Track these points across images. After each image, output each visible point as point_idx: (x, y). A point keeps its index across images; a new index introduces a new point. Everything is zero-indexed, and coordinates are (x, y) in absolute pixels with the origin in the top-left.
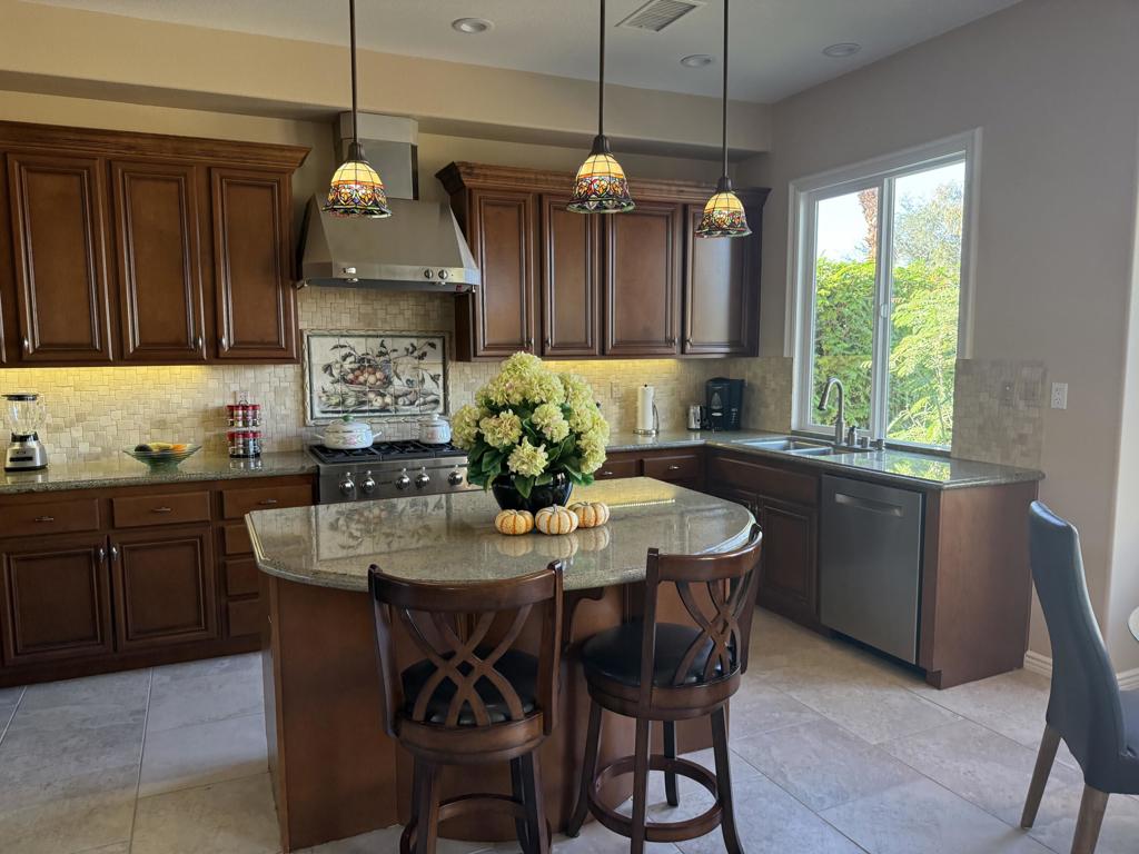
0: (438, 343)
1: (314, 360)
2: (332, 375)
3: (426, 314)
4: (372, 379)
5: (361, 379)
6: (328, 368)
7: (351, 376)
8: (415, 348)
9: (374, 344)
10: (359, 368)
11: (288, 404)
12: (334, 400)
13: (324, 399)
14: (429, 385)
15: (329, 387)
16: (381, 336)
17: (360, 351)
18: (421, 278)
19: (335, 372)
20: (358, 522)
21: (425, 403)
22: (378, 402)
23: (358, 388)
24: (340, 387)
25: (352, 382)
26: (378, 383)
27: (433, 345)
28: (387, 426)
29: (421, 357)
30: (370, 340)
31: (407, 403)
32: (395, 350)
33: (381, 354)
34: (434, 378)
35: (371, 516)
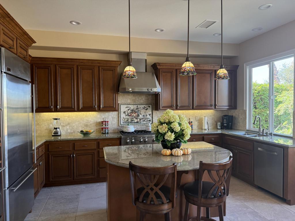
0: (151, 106)
1: (121, 110)
2: (125, 114)
3: (148, 99)
5: (132, 115)
6: (124, 112)
7: (130, 114)
8: (145, 107)
9: (135, 106)
10: (132, 112)
11: (115, 121)
12: (126, 120)
13: (123, 120)
14: (148, 116)
15: (125, 117)
16: (137, 105)
17: (132, 108)
18: (146, 91)
19: (126, 113)
20: (131, 150)
21: (147, 121)
22: (136, 121)
23: (131, 117)
24: (127, 117)
25: (130, 116)
26: (136, 116)
27: (149, 107)
28: (138, 126)
29: (147, 110)
30: (135, 105)
31: (143, 121)
32: (140, 108)
33: (137, 109)
34: (150, 115)
35: (134, 149)
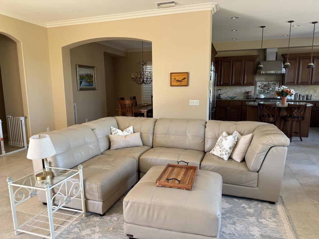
0: (279, 82)
1: (257, 85)
3: (277, 78)
4: (266, 88)
6: (259, 86)
8: (274, 83)
9: (267, 83)
12: (260, 91)
14: (276, 89)
15: (259, 89)
16: (269, 81)
17: (265, 84)
18: (275, 73)
22: (267, 92)
27: (277, 83)
28: (267, 95)
29: (275, 85)
31: (272, 92)
33: (268, 84)
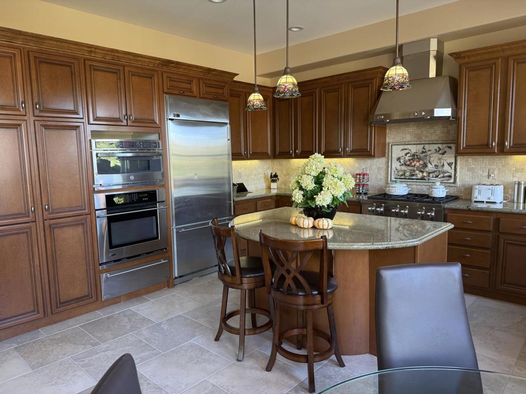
0: (453, 146)
1: (393, 155)
3: (448, 132)
4: (418, 164)
5: (413, 164)
6: (399, 159)
8: (440, 149)
9: (420, 148)
10: (412, 159)
11: (382, 174)
12: (401, 173)
13: (396, 172)
14: (446, 168)
15: (399, 167)
16: (423, 144)
17: (413, 151)
19: (402, 161)
21: (443, 177)
22: (420, 175)
23: (411, 168)
24: (404, 168)
25: (409, 165)
26: (421, 166)
27: (450, 148)
28: (424, 187)
29: (443, 154)
30: (418, 146)
31: (434, 176)
32: (430, 151)
33: (423, 152)
34: (450, 164)
